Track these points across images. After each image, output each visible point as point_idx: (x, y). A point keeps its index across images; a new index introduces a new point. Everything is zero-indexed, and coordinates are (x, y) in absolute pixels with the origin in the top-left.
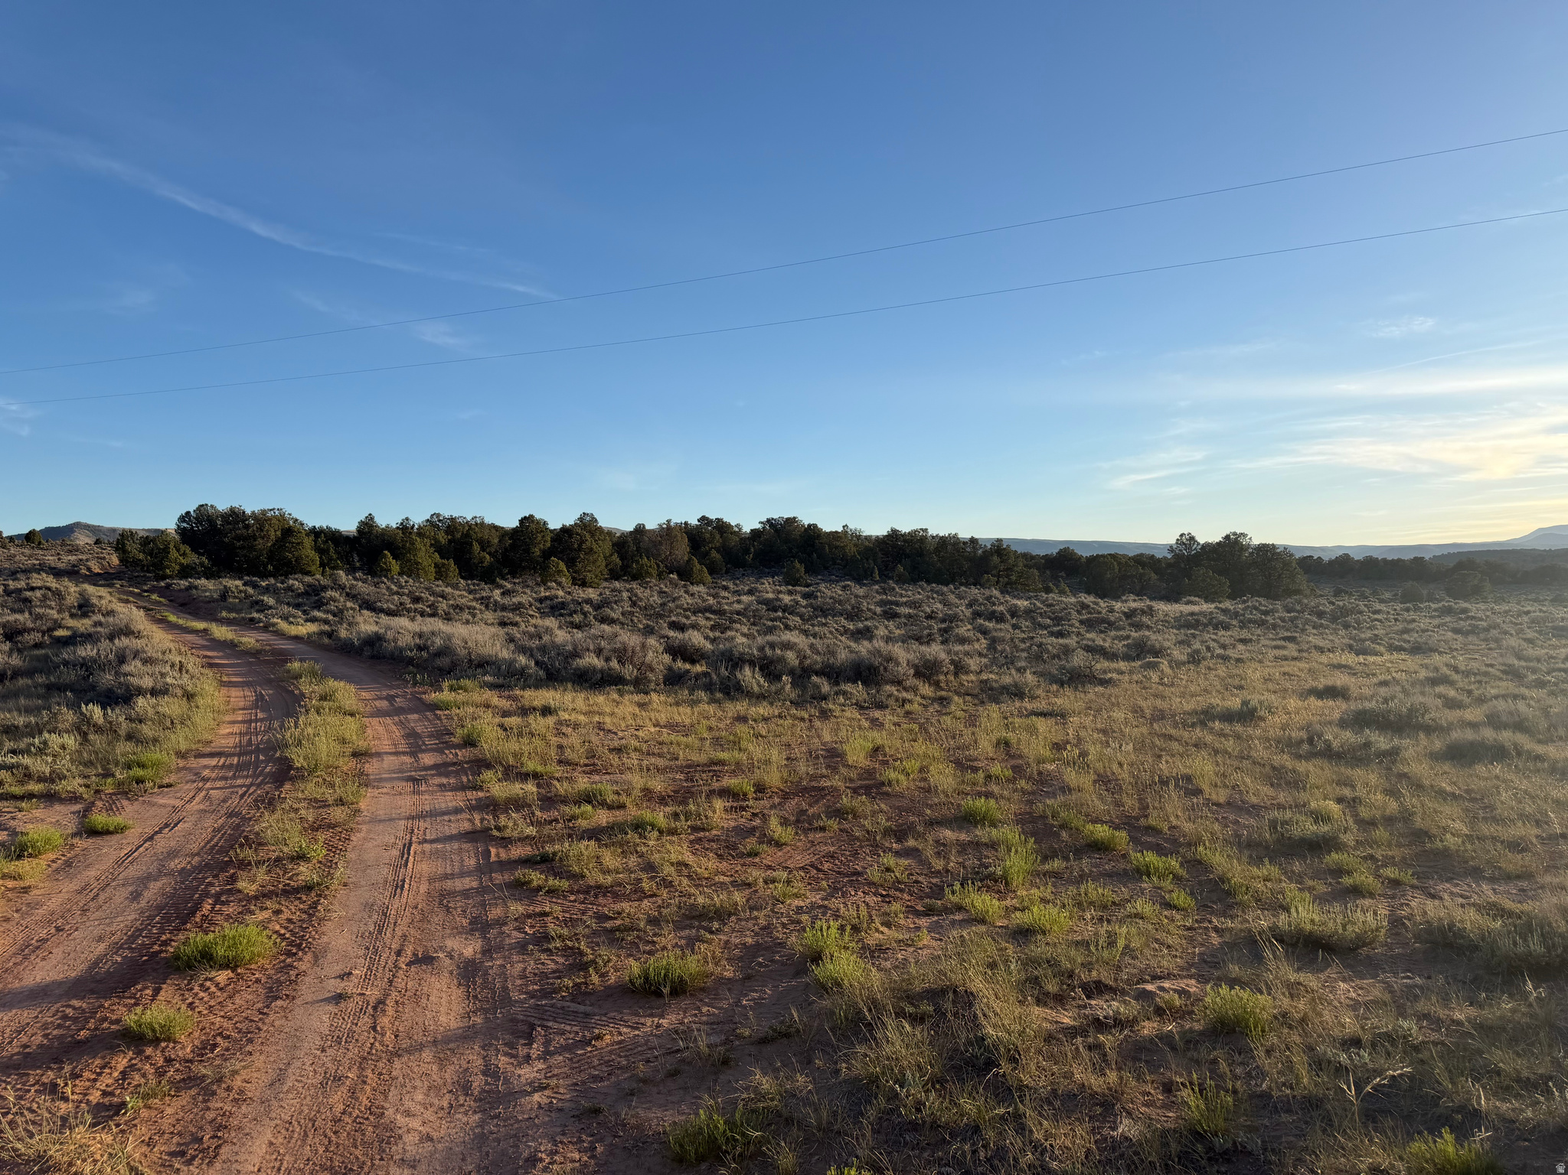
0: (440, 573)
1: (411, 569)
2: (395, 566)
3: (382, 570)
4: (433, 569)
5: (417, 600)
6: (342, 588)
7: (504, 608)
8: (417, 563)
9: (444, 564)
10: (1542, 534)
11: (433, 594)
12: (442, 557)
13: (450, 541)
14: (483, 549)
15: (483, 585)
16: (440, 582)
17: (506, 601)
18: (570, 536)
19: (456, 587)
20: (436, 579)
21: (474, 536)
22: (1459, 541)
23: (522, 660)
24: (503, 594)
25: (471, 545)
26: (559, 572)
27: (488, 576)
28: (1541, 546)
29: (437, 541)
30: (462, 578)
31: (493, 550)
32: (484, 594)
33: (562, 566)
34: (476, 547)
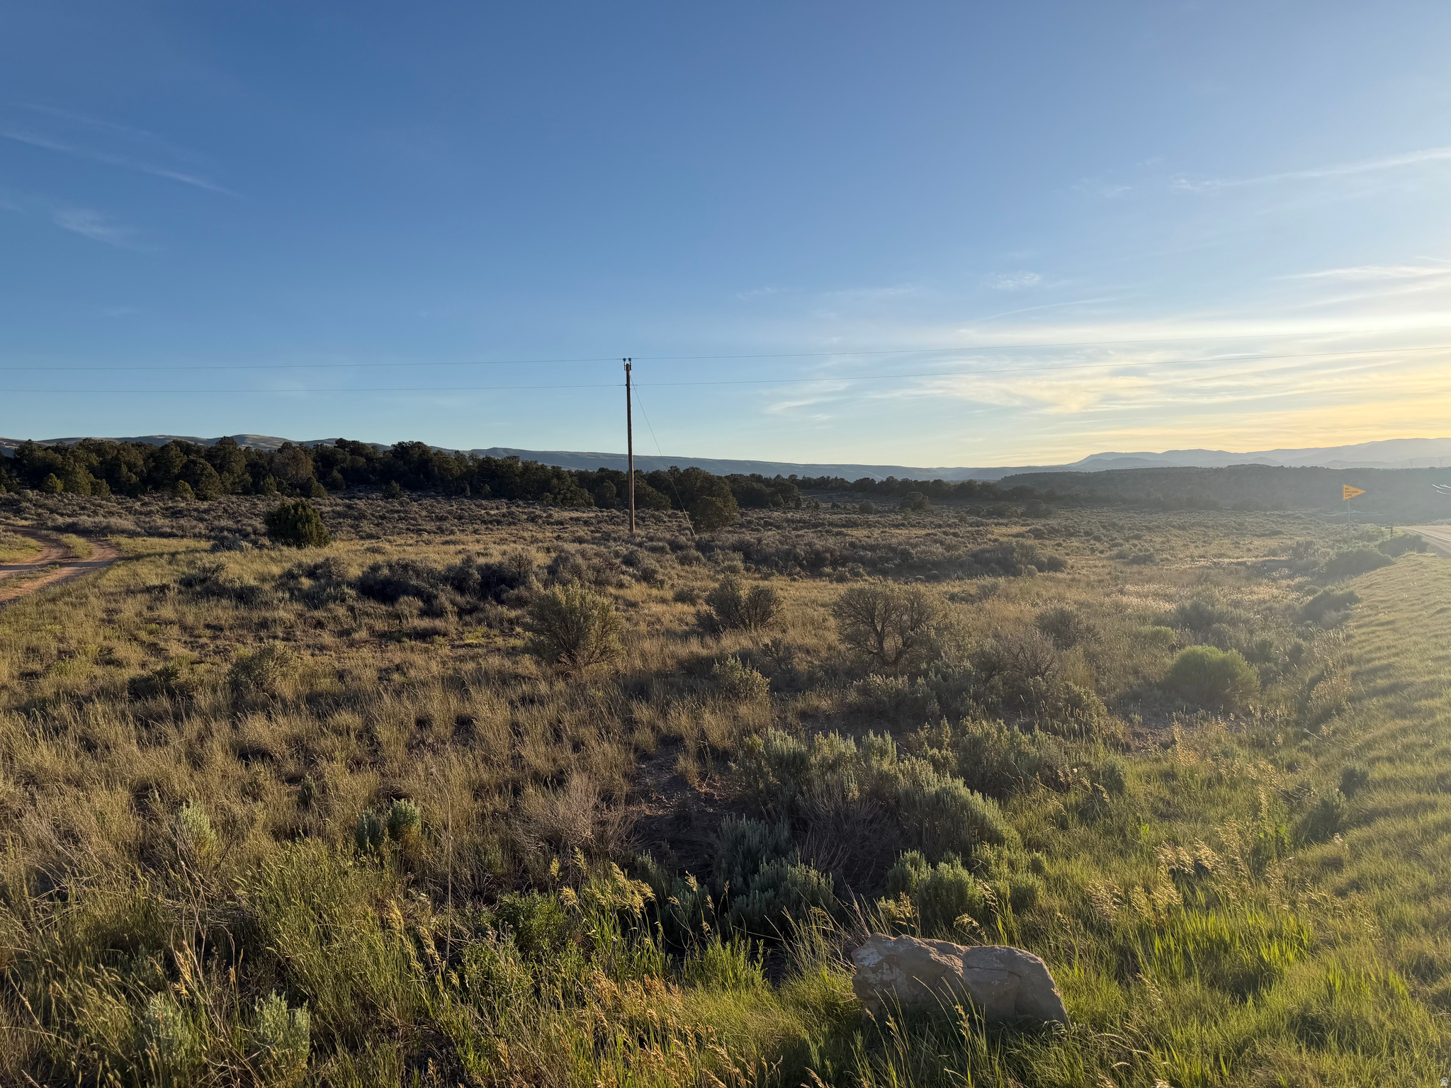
0: (95, 490)
1: (71, 487)
2: (59, 485)
3: (49, 488)
4: (89, 487)
5: (83, 508)
6: (30, 501)
7: (141, 513)
8: (77, 483)
9: (98, 483)
10: (1093, 459)
11: (93, 505)
12: (96, 477)
13: (101, 463)
14: (130, 470)
15: (128, 499)
16: (96, 497)
17: (144, 509)
18: (195, 465)
19: (108, 500)
20: (93, 494)
21: (122, 459)
22: (1032, 464)
23: (139, 529)
24: (142, 505)
25: (120, 467)
26: (186, 490)
27: (132, 492)
28: (1092, 469)
29: (91, 464)
30: (113, 493)
31: (139, 470)
32: (129, 505)
33: (187, 486)
34: (124, 469)
